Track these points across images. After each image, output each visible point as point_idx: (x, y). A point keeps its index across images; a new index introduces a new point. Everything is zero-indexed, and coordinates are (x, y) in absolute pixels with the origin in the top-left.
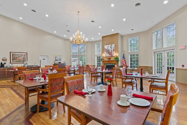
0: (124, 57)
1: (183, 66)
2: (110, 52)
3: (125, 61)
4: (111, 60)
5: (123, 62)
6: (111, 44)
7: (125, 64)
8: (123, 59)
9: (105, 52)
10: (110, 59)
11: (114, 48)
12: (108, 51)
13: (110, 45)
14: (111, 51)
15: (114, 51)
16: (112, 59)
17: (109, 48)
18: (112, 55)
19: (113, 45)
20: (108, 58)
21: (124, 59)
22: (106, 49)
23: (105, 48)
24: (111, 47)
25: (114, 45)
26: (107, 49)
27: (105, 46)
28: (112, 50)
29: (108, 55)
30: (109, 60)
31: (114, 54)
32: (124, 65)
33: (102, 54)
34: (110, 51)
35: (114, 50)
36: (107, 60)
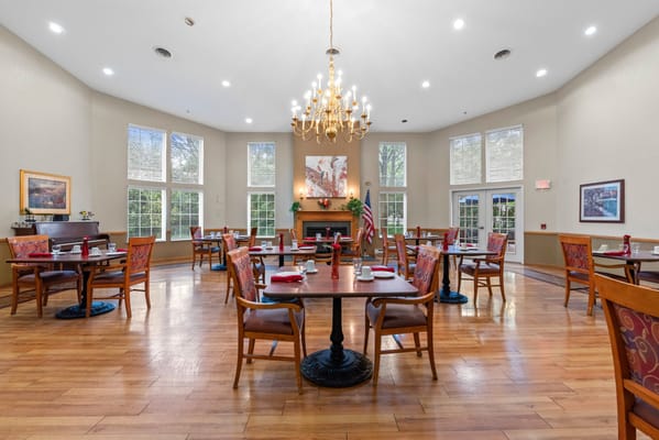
1: (544, 226)
2: (328, 183)
3: (371, 214)
4: (330, 210)
5: (366, 217)
6: (334, 155)
9: (308, 182)
10: (327, 205)
11: (344, 169)
13: (329, 158)
14: (334, 177)
15: (345, 180)
16: (336, 206)
17: (326, 168)
18: (336, 193)
19: (342, 159)
20: (320, 204)
21: (369, 206)
22: (312, 170)
23: (308, 165)
24: (332, 166)
25: (345, 158)
26: (315, 168)
27: (308, 158)
28: (337, 177)
29: (318, 192)
30: (324, 210)
31: (342, 189)
34: (331, 179)
35: (343, 176)
36: (317, 208)
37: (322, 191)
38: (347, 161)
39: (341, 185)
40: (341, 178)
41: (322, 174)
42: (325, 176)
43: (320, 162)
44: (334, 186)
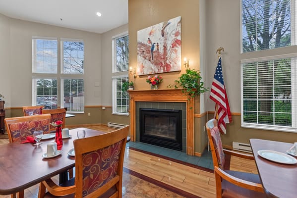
0: (219, 75)
3: (224, 92)
4: (163, 87)
5: (215, 97)
6: (165, 19)
7: (225, 105)
8: (218, 83)
9: (140, 58)
10: (158, 82)
11: (176, 35)
12: (151, 53)
13: (160, 25)
14: (165, 48)
15: (179, 49)
16: (169, 82)
17: (157, 39)
18: (168, 66)
19: (174, 22)
20: (149, 81)
21: (221, 81)
22: (143, 45)
23: (139, 40)
24: (163, 34)
25: (178, 19)
26: (146, 42)
27: (139, 32)
28: (169, 46)
30: (156, 88)
31: (175, 60)
32: (222, 108)
33: (129, 65)
34: (161, 51)
35: (177, 43)
36: (148, 87)
37: (153, 66)
38: (181, 22)
39: (173, 55)
40: (173, 46)
41: (153, 46)
42: (155, 49)
43: (150, 34)
44: (165, 59)
